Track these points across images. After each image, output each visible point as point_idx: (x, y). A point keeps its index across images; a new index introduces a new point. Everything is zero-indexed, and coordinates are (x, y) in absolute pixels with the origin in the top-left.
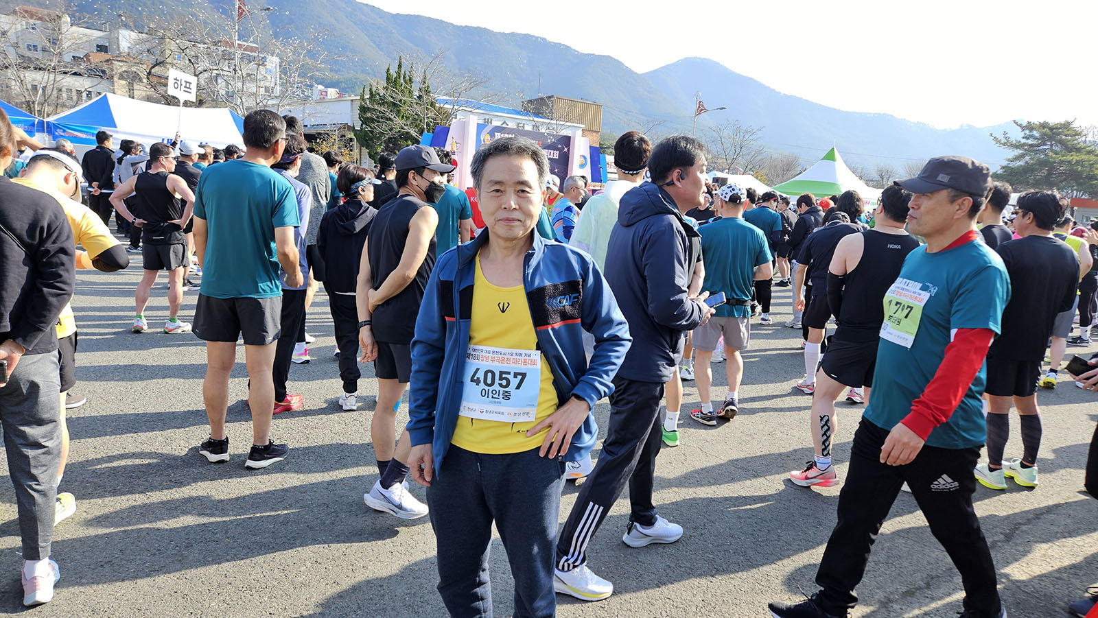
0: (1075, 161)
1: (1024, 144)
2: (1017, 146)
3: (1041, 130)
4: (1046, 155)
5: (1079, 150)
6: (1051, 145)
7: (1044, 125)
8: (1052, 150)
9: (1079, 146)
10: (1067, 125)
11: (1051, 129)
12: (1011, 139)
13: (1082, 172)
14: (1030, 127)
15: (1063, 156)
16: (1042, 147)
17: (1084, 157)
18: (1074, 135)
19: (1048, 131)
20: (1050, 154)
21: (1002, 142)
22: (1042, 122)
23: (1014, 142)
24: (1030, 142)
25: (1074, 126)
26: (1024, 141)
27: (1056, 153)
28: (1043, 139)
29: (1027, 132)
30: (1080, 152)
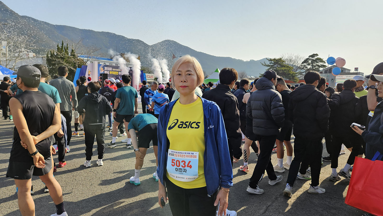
0: (284, 69)
1: (270, 65)
2: (268, 66)
3: (274, 61)
4: (276, 68)
5: (284, 66)
6: (277, 65)
7: (274, 59)
8: (277, 67)
9: (284, 65)
10: (280, 59)
11: (277, 60)
12: (266, 64)
13: (286, 73)
14: (271, 60)
15: (281, 68)
16: (275, 66)
17: (286, 68)
18: (283, 62)
19: (276, 61)
20: (277, 68)
21: (264, 65)
22: (274, 58)
23: (267, 65)
24: (272, 64)
25: (282, 59)
26: (270, 64)
27: (279, 67)
28: (275, 63)
29: (270, 61)
30: (285, 67)
